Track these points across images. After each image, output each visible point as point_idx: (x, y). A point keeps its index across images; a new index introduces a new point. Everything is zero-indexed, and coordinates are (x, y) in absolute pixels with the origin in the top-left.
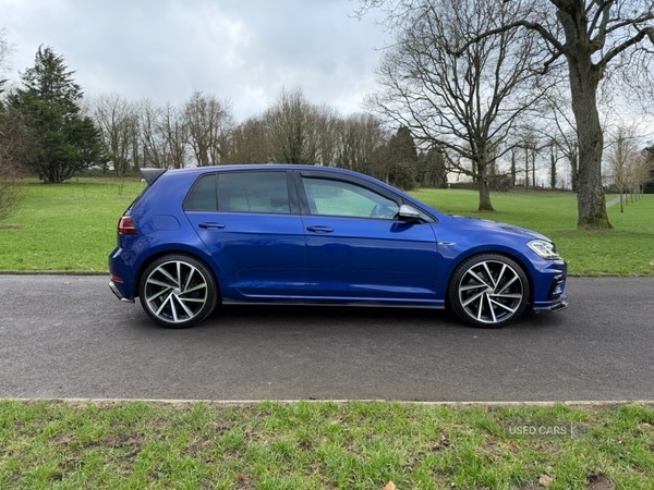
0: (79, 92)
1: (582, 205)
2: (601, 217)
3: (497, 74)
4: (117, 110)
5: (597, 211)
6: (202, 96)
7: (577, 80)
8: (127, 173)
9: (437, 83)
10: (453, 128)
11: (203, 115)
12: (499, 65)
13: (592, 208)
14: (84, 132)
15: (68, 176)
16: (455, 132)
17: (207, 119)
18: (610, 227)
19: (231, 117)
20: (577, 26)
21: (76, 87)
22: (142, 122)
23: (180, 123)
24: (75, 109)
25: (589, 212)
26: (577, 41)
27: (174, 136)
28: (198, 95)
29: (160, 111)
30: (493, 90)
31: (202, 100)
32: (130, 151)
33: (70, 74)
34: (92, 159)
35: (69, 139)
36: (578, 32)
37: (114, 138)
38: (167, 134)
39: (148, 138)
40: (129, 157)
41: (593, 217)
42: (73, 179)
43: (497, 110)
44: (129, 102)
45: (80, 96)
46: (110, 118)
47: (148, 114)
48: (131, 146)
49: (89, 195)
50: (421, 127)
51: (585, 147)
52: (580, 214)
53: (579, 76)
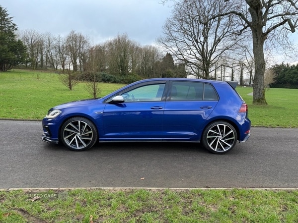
0: (16, 27)
1: (255, 94)
2: (263, 99)
3: (216, 33)
4: (34, 37)
5: (261, 97)
6: (75, 33)
7: (256, 39)
8: (37, 68)
9: (189, 35)
10: (196, 56)
11: (76, 41)
12: (217, 29)
13: (259, 95)
14: (18, 47)
15: (10, 68)
16: (196, 58)
17: (78, 44)
18: (266, 103)
19: (89, 43)
20: (258, 15)
21: (14, 25)
22: (46, 43)
23: (65, 45)
24: (13, 36)
25: (258, 97)
26: (257, 22)
27: (61, 51)
28: (73, 32)
29: (55, 39)
30: (214, 40)
31: (76, 35)
32: (39, 57)
33: (11, 18)
34: (22, 60)
35: (11, 50)
36: (258, 18)
37: (32, 50)
38: (58, 50)
39: (48, 51)
40: (39, 60)
41: (259, 99)
42: (12, 70)
43: (215, 49)
44: (40, 34)
45: (16, 29)
46: (30, 41)
47: (49, 40)
48: (40, 55)
49: (23, 78)
50: (181, 54)
51: (258, 69)
52: (254, 98)
53: (257, 38)
